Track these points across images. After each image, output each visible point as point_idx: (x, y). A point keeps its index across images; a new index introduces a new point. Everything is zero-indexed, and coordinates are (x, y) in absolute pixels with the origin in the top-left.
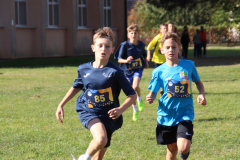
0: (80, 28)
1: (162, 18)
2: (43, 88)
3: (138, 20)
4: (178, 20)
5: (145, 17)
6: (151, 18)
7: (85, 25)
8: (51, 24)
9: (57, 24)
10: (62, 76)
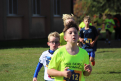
0: (34, 15)
1: (103, 6)
2: (10, 64)
3: (82, 8)
4: (116, 8)
5: (88, 5)
6: (93, 6)
7: (38, 13)
8: (11, 13)
9: (15, 12)
10: (23, 55)
